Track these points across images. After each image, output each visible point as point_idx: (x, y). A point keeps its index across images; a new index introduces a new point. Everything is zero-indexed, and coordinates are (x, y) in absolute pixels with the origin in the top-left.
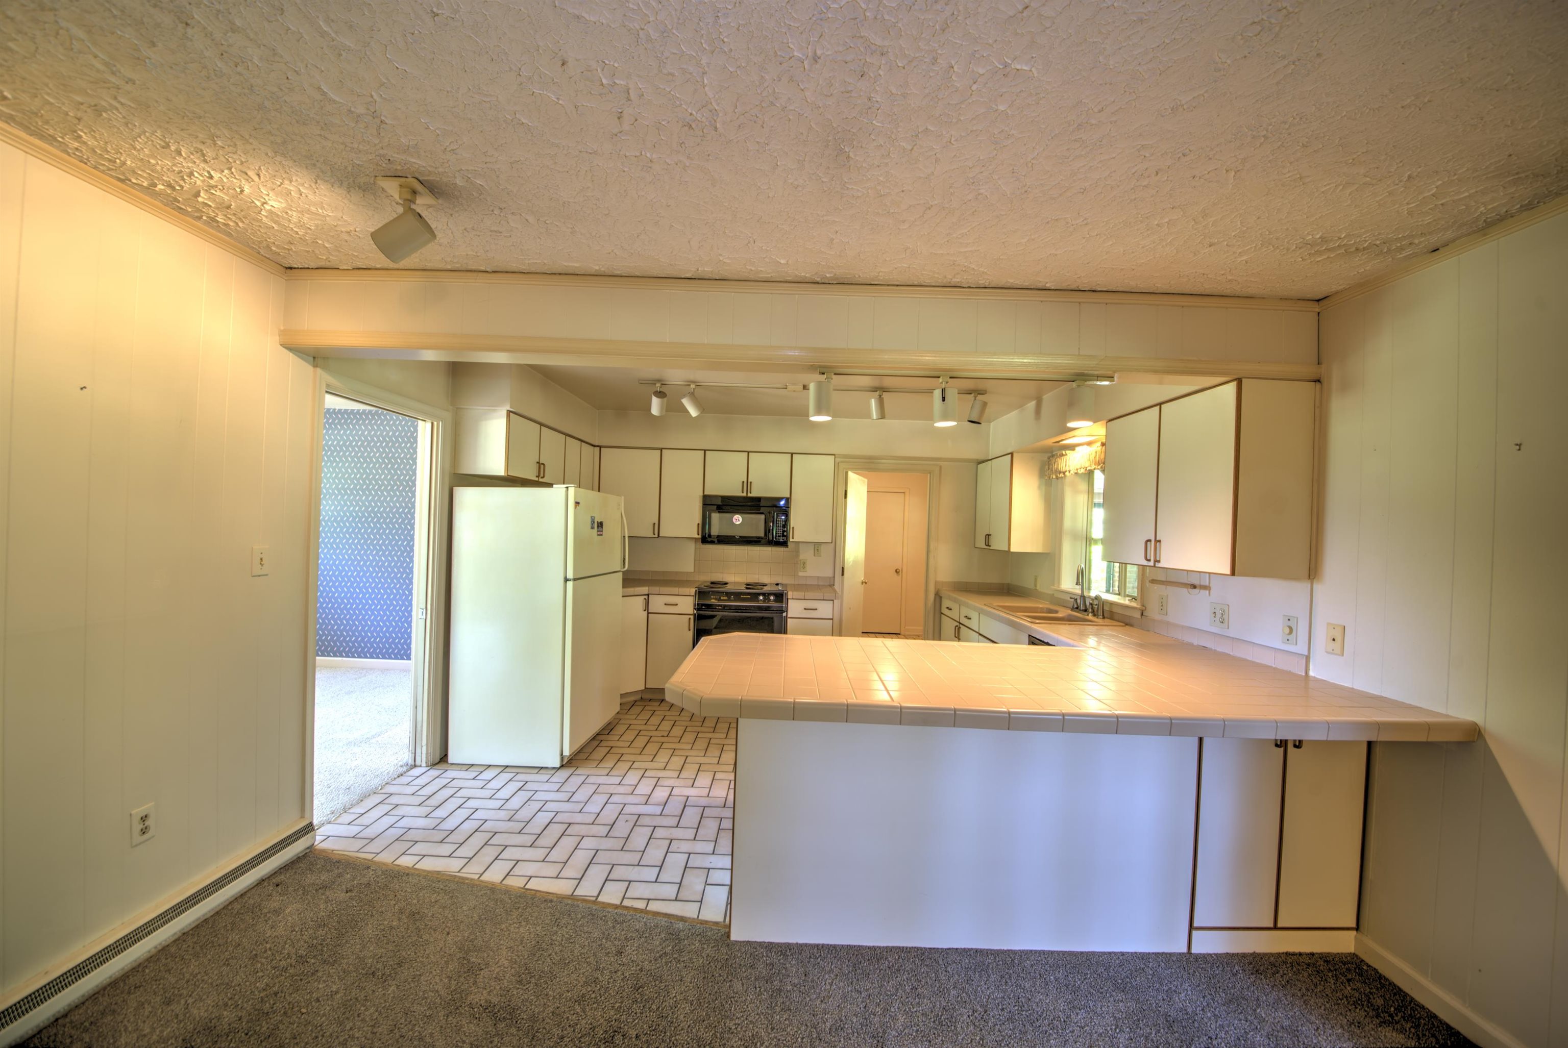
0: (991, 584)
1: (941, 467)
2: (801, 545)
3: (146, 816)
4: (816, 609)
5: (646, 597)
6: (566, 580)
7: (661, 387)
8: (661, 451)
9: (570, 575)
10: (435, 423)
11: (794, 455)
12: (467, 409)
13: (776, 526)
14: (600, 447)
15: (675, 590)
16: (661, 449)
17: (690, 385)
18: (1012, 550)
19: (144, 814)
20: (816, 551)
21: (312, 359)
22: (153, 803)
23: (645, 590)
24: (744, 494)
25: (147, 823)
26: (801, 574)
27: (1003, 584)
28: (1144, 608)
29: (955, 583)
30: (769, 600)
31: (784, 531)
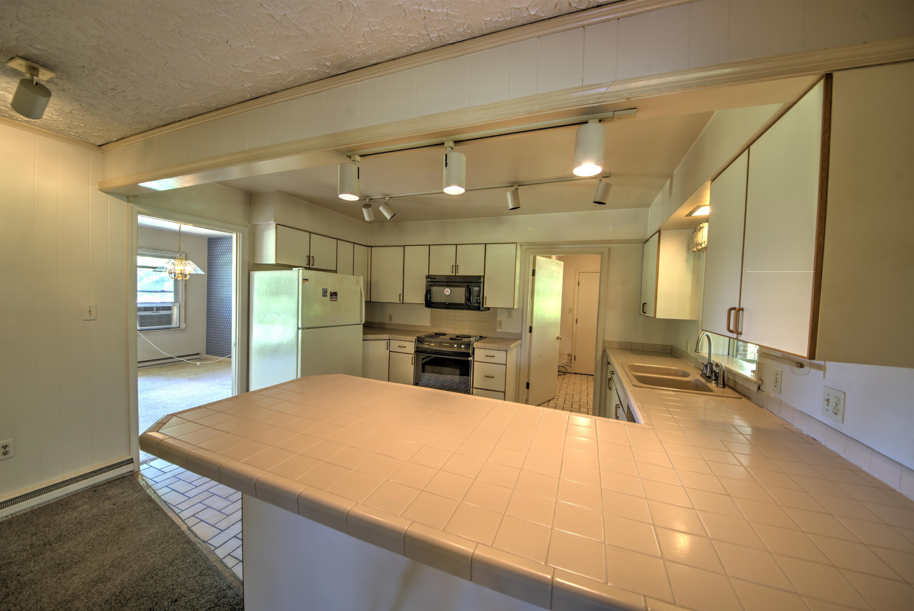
0: (654, 345)
1: (610, 249)
2: (498, 310)
3: (6, 446)
4: (494, 357)
5: (388, 341)
6: (298, 329)
7: (369, 201)
8: (404, 247)
9: (300, 326)
10: (238, 234)
11: (487, 245)
12: (260, 225)
13: (473, 296)
14: (371, 247)
15: (403, 337)
16: (404, 246)
17: (385, 198)
18: (657, 317)
19: (5, 445)
20: (509, 314)
21: (127, 198)
22: (11, 439)
23: (387, 336)
24: (454, 274)
25: (7, 449)
26: (498, 330)
27: (667, 346)
28: (760, 382)
29: (621, 342)
30: (461, 348)
31: (477, 300)
